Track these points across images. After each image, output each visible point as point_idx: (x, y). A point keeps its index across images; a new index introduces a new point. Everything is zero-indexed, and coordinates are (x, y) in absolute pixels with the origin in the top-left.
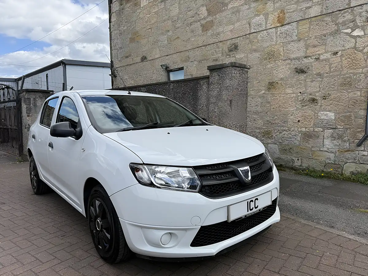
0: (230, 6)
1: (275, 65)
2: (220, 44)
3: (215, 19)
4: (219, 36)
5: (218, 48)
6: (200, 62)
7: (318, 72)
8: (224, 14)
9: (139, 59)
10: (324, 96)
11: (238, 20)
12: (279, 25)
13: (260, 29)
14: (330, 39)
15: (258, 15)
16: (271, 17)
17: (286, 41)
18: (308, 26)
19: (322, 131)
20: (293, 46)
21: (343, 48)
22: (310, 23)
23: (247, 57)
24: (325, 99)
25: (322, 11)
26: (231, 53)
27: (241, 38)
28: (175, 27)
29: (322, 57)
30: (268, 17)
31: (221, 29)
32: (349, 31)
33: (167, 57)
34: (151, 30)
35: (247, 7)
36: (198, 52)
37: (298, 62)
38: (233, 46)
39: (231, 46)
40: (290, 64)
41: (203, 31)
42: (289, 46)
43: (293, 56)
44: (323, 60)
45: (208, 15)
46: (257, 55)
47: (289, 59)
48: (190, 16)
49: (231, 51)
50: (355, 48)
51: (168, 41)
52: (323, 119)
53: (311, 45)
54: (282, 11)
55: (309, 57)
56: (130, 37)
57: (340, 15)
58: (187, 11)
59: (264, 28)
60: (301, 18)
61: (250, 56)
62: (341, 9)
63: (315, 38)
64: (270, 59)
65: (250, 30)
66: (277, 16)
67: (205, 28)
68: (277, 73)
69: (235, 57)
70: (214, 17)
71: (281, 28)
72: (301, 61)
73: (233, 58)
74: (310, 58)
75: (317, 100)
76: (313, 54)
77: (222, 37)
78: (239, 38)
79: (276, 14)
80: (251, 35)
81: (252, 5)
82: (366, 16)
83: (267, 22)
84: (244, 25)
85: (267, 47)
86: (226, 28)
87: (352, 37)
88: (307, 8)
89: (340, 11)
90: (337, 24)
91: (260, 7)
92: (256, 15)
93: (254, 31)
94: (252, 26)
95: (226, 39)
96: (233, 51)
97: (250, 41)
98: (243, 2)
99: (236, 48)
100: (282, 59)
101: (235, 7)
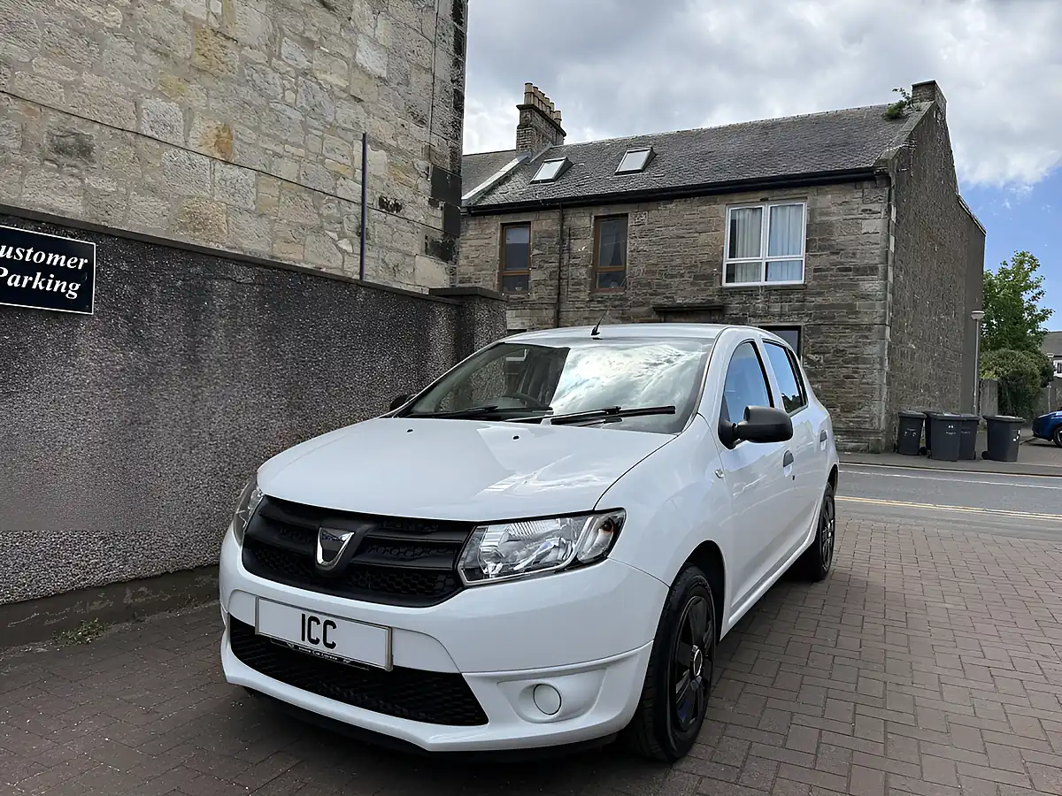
2: (14, 106)
11: (96, 68)
12: (217, 155)
13: (171, 140)
14: (310, 239)
15: (167, 99)
16: (199, 125)
17: (234, 203)
18: (276, 192)
20: (250, 224)
21: (329, 264)
22: (280, 188)
23: (126, 197)
25: (299, 178)
26: (62, 159)
27: (106, 131)
30: (192, 119)
32: (335, 236)
35: (130, 50)
38: (72, 140)
39: (62, 136)
42: (241, 219)
43: (246, 245)
46: (163, 207)
47: (241, 249)
49: (60, 150)
50: (341, 269)
53: (281, 234)
54: (226, 128)
55: (278, 258)
57: (324, 201)
59: (181, 142)
60: (264, 169)
61: (134, 197)
62: (326, 190)
63: (288, 225)
64: (195, 230)
65: (138, 124)
66: (216, 132)
69: (82, 180)
71: (223, 166)
73: (71, 179)
77: (19, 83)
78: (97, 127)
79: (212, 124)
80: (141, 138)
81: (147, 56)
82: (355, 222)
83: (189, 131)
84: (117, 95)
85: (191, 197)
86: (42, 60)
87: (340, 250)
88: (276, 154)
89: (324, 193)
90: (320, 215)
91: (172, 79)
92: (155, 93)
93: (150, 133)
94: (146, 116)
95: (42, 102)
96: (71, 155)
97: (138, 157)
98: (114, 24)
99: (85, 151)
100: (224, 244)
101: (85, 20)
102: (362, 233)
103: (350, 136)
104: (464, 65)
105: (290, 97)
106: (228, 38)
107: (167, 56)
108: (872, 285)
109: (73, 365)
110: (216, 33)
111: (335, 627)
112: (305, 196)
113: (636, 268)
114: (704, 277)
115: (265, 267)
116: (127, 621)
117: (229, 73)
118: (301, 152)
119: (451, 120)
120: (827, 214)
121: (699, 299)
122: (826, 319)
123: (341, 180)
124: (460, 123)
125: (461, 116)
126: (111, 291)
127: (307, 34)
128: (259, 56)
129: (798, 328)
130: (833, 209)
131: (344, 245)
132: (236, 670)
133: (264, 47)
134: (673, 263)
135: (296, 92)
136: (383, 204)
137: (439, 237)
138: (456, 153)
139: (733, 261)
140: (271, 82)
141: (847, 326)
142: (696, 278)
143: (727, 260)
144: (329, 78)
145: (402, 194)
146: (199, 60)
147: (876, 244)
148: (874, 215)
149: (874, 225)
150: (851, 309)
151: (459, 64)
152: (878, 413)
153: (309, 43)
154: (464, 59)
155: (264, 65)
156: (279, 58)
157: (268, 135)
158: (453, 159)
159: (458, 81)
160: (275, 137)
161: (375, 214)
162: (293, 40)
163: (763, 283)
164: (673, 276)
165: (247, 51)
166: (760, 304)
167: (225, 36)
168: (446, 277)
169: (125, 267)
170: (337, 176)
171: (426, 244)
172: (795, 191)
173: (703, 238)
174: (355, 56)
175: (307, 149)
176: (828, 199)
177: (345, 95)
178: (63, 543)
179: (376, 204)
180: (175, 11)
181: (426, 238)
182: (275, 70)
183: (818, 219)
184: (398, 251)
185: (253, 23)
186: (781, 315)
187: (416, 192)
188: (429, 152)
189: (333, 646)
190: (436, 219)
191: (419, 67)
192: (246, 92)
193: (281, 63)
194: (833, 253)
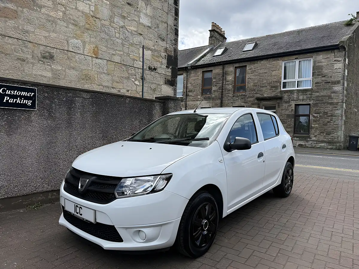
0: (43, 10)
1: (91, 86)
2: (30, 45)
3: (22, 12)
4: (27, 34)
8: (35, 14)
11: (55, 31)
12: (94, 56)
13: (78, 52)
14: (125, 81)
15: (77, 39)
16: (87, 47)
17: (99, 71)
18: (113, 66)
20: (105, 77)
21: (132, 89)
22: (115, 65)
23: (65, 71)
25: (121, 61)
26: (44, 60)
27: (58, 51)
29: (121, 91)
30: (85, 45)
31: (29, 28)
32: (133, 80)
35: (65, 24)
37: (108, 90)
38: (48, 54)
39: (44, 53)
40: (102, 89)
42: (102, 76)
43: (104, 84)
46: (75, 72)
47: (102, 85)
49: (44, 57)
50: (136, 91)
53: (115, 80)
54: (96, 47)
55: (115, 88)
57: (130, 69)
59: (81, 52)
60: (109, 59)
61: (67, 71)
62: (130, 65)
63: (118, 77)
64: (87, 80)
65: (68, 47)
66: (93, 48)
67: (3, 13)
69: (51, 66)
70: (20, 8)
71: (96, 59)
72: (110, 89)
73: (48, 66)
74: (115, 89)
76: (117, 87)
77: (31, 38)
78: (55, 49)
79: (92, 46)
80: (69, 52)
81: (71, 26)
82: (140, 75)
83: (84, 49)
84: (62, 39)
85: (85, 70)
86: (38, 30)
87: (135, 84)
88: (113, 54)
89: (130, 66)
90: (129, 73)
91: (78, 32)
92: (74, 37)
93: (72, 50)
94: (70, 45)
95: (38, 43)
96: (47, 59)
97: (68, 58)
98: (60, 17)
99: (51, 57)
100: (96, 84)
101: (51, 16)
102: (143, 78)
103: (138, 47)
104: (178, 20)
105: (117, 35)
106: (96, 18)
107: (77, 25)
108: (338, 88)
109: (30, 125)
110: (92, 16)
111: (82, 209)
112: (123, 67)
113: (249, 85)
114: (274, 87)
115: (94, 93)
116: (50, 203)
117: (97, 29)
118: (122, 53)
119: (174, 38)
120: (321, 62)
121: (273, 95)
122: (320, 101)
123: (135, 61)
124: (177, 39)
125: (178, 37)
126: (42, 103)
127: (123, 14)
128: (107, 23)
129: (309, 104)
130: (323, 60)
131: (137, 83)
132: (62, 221)
133: (108, 20)
134: (263, 82)
135: (119, 33)
136: (150, 68)
137: (170, 78)
138: (176, 50)
139: (285, 81)
140: (111, 31)
141: (328, 103)
142: (272, 87)
143: (283, 80)
144: (131, 28)
145: (156, 65)
146: (87, 26)
147: (340, 73)
148: (339, 62)
149: (339, 66)
150: (330, 97)
151: (176, 19)
152: (340, 135)
153: (124, 17)
154: (178, 17)
155: (109, 26)
156: (114, 23)
157: (110, 48)
158: (175, 52)
159: (176, 25)
160: (113, 48)
161: (147, 72)
162: (118, 16)
163: (296, 88)
164: (263, 87)
165: (103, 22)
166: (295, 96)
167: (95, 17)
168: (172, 91)
169: (46, 95)
170: (134, 60)
171: (165, 81)
172: (308, 55)
173: (274, 73)
174: (139, 20)
175: (124, 52)
176: (321, 57)
177: (136, 33)
178: (28, 179)
179: (147, 69)
180: (79, 11)
181: (165, 79)
182: (112, 27)
183: (317, 64)
184: (155, 84)
185: (105, 12)
186: (303, 100)
187: (162, 64)
188: (166, 50)
189: (81, 215)
190: (169, 73)
191: (162, 22)
192: (103, 35)
193: (114, 24)
194: (322, 77)
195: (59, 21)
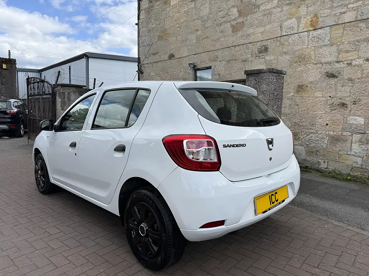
0: (262, 8)
1: (305, 68)
2: (250, 45)
3: (246, 20)
4: (249, 37)
5: (248, 49)
6: (228, 61)
7: (350, 77)
8: (256, 16)
9: (166, 57)
10: (355, 102)
11: (269, 23)
12: (311, 29)
13: (292, 33)
14: (363, 45)
15: (290, 19)
16: (303, 21)
17: (318, 45)
18: (341, 31)
19: (350, 136)
20: (326, 51)
22: (344, 28)
23: (277, 59)
24: (355, 104)
25: (356, 17)
26: (261, 55)
27: (272, 40)
28: (204, 26)
29: (354, 63)
30: (300, 21)
31: (251, 31)
33: (195, 56)
34: (180, 29)
35: (279, 10)
36: (227, 52)
37: (329, 66)
38: (263, 48)
39: (261, 48)
40: (321, 68)
41: (233, 31)
42: (321, 50)
43: (323, 60)
44: (355, 66)
45: (238, 17)
46: (288, 57)
47: (321, 63)
48: (220, 16)
49: (260, 52)
51: (196, 40)
52: (352, 124)
53: (343, 50)
54: (316, 16)
55: (341, 61)
56: (158, 34)
58: (217, 12)
59: (296, 31)
60: (335, 23)
61: (280, 58)
63: (348, 43)
64: (300, 62)
65: (281, 33)
66: (310, 20)
67: (235, 29)
68: (307, 76)
69: (265, 59)
70: (245, 18)
71: (313, 32)
72: (332, 65)
73: (262, 60)
74: (342, 63)
75: (346, 105)
76: (346, 59)
77: (252, 39)
78: (269, 40)
79: (309, 17)
80: (282, 37)
81: (285, 8)
83: (299, 25)
84: (275, 27)
85: (298, 50)
86: (256, 29)
88: (341, 13)
91: (293, 10)
92: (288, 19)
93: (285, 34)
94: (284, 29)
95: (256, 41)
96: (263, 52)
97: (281, 44)
99: (266, 49)
100: (312, 63)
101: (267, 10)
112: (361, 25)
157: (337, 7)
160: (342, 5)
195: (274, 10)
